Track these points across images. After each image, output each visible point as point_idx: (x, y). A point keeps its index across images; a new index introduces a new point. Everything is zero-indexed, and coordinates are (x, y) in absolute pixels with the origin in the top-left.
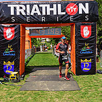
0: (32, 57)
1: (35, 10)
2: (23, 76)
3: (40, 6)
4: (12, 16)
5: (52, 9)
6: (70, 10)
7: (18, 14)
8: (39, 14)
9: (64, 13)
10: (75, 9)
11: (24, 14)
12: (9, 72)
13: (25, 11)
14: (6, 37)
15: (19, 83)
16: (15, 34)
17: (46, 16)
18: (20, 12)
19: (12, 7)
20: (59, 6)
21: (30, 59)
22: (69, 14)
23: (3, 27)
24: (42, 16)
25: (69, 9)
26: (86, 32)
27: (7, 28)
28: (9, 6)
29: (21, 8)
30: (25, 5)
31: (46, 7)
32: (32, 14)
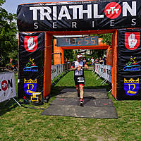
0: (64, 75)
1: (64, 13)
2: (47, 98)
3: (70, 7)
4: (35, 21)
5: (85, 11)
6: (111, 12)
7: (42, 18)
8: (69, 18)
9: (102, 16)
11: (49, 18)
12: (30, 92)
13: (51, 15)
14: (27, 48)
17: (78, 20)
18: (45, 16)
19: (35, 10)
20: (96, 6)
21: (61, 77)
22: (109, 17)
23: (24, 35)
24: (72, 20)
25: (109, 11)
26: (132, 42)
27: (29, 37)
28: (31, 8)
29: (46, 11)
30: (51, 7)
31: (78, 9)
32: (60, 18)
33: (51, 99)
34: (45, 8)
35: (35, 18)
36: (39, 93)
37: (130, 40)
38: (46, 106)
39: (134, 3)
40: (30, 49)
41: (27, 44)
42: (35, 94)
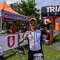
7: (51, 11)
11: (54, 11)
14: (44, 23)
15: (49, 46)
19: (48, 8)
21: (58, 36)
23: (44, 18)
30: (55, 7)
32: (58, 11)
33: (53, 44)
34: (52, 7)
35: (48, 12)
36: (48, 41)
38: (51, 46)
41: (44, 21)
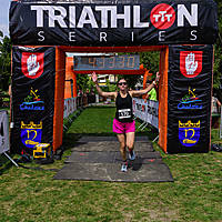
1: (87, 18)
2: (59, 152)
3: (97, 8)
4: (40, 29)
5: (120, 16)
6: (160, 19)
7: (51, 25)
8: (95, 25)
9: (146, 25)
10: (168, 16)
11: (63, 25)
13: (67, 20)
14: (27, 71)
16: (45, 67)
17: (109, 29)
18: (56, 22)
19: (39, 10)
20: (137, 9)
21: (74, 119)
22: (156, 26)
23: (21, 51)
24: (100, 29)
25: (157, 17)
26: (191, 65)
28: (33, 8)
29: (57, 13)
30: (67, 7)
31: (109, 12)
32: (80, 26)
33: (65, 154)
34: (57, 8)
35: (40, 24)
36: (46, 145)
37: (187, 63)
38: (58, 165)
39: (195, 7)
40: (31, 73)
41: (26, 65)
42: (40, 147)
